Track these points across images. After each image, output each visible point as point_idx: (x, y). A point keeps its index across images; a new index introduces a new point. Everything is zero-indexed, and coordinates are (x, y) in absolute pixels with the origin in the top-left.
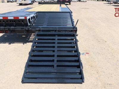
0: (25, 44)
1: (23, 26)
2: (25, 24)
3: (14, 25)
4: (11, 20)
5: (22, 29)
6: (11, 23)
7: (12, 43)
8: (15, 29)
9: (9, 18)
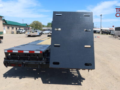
0: (36, 79)
1: (38, 60)
2: (40, 58)
3: (29, 59)
4: (26, 54)
5: (35, 63)
6: (26, 56)
7: (23, 78)
8: (29, 63)
9: (25, 52)
